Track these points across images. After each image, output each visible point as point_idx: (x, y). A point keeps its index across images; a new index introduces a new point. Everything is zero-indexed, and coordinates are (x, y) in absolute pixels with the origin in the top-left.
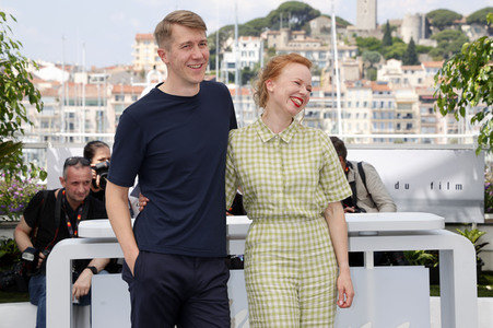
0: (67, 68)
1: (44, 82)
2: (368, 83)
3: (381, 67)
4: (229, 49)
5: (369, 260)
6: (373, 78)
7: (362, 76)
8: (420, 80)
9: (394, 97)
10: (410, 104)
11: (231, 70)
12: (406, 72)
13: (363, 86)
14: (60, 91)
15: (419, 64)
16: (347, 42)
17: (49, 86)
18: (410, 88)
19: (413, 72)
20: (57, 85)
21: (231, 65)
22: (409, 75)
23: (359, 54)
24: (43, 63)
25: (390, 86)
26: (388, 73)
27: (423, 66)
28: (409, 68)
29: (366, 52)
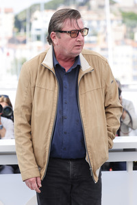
2: (129, 41)
4: (36, 19)
5: (130, 167)
6: (132, 38)
7: (125, 37)
11: (39, 33)
13: (126, 44)
16: (115, 15)
23: (123, 22)
29: (128, 21)
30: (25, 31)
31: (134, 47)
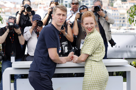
0: (14, 3)
1: (7, 7)
2: (111, 7)
3: (114, 2)
7: (109, 5)
8: (127, 7)
9: (119, 12)
10: (124, 14)
11: (66, 3)
12: (123, 4)
13: (109, 8)
14: (12, 10)
15: (127, 1)
17: (8, 9)
18: (124, 9)
19: (125, 4)
20: (11, 9)
21: (66, 2)
22: (124, 5)
24: (7, 2)
25: (118, 8)
26: (117, 4)
27: (128, 2)
28: (124, 3)
30: (60, 3)
31: (112, 10)
